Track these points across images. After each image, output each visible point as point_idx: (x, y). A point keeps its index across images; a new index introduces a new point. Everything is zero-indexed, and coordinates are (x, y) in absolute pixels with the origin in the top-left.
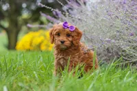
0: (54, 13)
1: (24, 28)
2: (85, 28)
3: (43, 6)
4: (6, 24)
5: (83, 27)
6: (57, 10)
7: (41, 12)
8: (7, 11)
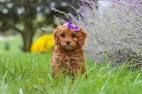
0: (68, 17)
1: (39, 31)
2: (97, 32)
3: (56, 11)
4: (21, 27)
5: (95, 30)
6: (70, 15)
7: (54, 16)
8: (22, 14)
